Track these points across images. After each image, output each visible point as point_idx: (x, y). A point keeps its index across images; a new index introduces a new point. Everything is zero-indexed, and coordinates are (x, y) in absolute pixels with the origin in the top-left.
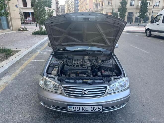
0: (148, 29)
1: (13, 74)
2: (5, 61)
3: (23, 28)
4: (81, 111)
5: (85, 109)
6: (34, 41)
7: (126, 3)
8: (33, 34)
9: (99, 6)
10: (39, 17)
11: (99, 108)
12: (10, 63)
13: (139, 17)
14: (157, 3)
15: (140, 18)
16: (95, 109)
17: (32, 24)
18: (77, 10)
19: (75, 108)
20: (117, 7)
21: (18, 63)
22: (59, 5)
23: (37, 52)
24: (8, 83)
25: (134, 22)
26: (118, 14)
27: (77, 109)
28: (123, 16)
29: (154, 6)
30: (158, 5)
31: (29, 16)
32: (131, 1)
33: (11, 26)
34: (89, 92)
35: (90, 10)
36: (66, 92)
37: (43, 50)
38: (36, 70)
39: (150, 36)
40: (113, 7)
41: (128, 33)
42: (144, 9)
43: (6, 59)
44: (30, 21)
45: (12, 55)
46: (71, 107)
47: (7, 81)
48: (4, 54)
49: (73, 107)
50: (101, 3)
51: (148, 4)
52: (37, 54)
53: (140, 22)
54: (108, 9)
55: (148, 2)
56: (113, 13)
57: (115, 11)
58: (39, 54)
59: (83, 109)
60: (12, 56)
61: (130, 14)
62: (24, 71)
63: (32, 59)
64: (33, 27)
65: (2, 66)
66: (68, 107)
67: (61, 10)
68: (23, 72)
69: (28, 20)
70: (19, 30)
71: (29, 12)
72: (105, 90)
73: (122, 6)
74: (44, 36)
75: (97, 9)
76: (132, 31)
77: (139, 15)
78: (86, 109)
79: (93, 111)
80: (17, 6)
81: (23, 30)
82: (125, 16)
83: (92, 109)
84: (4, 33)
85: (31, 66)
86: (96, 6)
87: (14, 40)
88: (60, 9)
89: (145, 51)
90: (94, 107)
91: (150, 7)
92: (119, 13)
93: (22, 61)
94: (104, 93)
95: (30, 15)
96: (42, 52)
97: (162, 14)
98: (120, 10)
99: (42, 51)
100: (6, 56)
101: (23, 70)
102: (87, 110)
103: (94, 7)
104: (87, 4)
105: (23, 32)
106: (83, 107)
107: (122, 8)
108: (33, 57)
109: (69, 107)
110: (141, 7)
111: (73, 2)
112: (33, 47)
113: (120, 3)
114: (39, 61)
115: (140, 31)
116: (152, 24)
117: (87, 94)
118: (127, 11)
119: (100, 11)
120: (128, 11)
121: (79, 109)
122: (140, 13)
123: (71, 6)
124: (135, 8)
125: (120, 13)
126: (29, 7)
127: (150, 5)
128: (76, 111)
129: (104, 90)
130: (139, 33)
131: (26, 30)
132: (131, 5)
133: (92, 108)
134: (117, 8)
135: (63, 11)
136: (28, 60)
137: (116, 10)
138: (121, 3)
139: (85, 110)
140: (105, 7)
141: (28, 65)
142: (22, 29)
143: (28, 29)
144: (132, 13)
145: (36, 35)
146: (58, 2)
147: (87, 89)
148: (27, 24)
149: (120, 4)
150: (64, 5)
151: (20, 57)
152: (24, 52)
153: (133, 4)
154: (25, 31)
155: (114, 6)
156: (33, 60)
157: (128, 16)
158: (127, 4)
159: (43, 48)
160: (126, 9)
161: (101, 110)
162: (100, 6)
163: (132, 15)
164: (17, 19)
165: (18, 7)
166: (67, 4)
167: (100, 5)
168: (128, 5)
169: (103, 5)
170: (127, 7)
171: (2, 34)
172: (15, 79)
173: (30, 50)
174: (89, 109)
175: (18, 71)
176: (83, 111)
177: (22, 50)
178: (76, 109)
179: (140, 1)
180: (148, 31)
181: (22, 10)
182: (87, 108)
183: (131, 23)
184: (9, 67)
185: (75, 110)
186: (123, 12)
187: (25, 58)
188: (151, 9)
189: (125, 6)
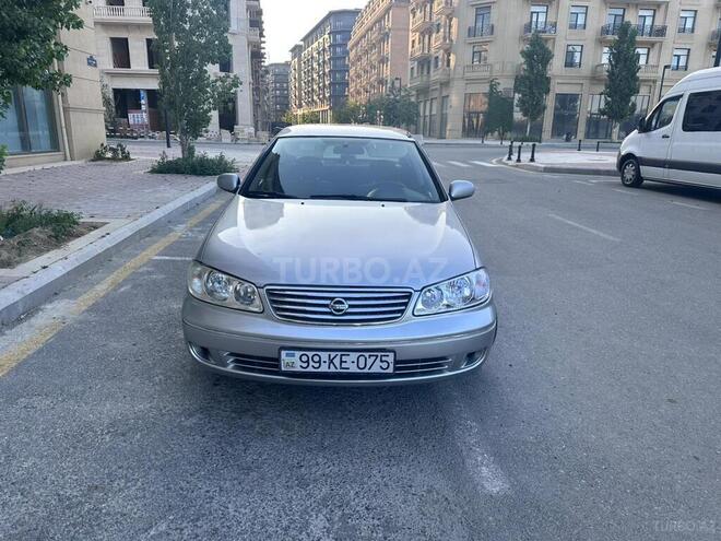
0: (630, 156)
1: (85, 296)
2: (54, 254)
3: (114, 147)
4: (324, 368)
5: (337, 361)
6: (158, 195)
7: (546, 57)
8: (154, 171)
9: (432, 69)
10: (181, 104)
11: (384, 359)
12: (72, 258)
13: (602, 112)
14: (679, 56)
15: (610, 117)
16: (370, 361)
17: (148, 140)
18: (339, 84)
19: (305, 358)
20: (510, 70)
21: (101, 262)
22: (267, 63)
23: (171, 231)
24: (68, 322)
25: (581, 135)
26: (516, 102)
27: (311, 363)
28: (534, 109)
29: (666, 67)
30: (682, 63)
31: (138, 107)
32: (570, 48)
33: (66, 138)
34: (350, 306)
35: (397, 85)
36: (279, 309)
37: (196, 226)
38: (171, 285)
39: (637, 183)
40: (491, 71)
41: (547, 175)
42: (622, 79)
43: (57, 246)
44: (142, 126)
45: (78, 236)
46: (293, 355)
47: (62, 314)
48: (48, 230)
49: (298, 354)
50: (440, 57)
51: (642, 61)
52: (172, 237)
53: (608, 135)
54: (470, 81)
55: (640, 51)
56: (493, 95)
57: (500, 88)
58: (180, 237)
59: (331, 361)
60: (77, 240)
61: (567, 102)
62: (122, 289)
63: (153, 252)
64: (154, 148)
65: (44, 268)
66: (283, 353)
67: (271, 86)
68: (119, 291)
69: (131, 121)
70: (99, 157)
71: (138, 91)
72: (406, 304)
73: (531, 67)
74: (201, 178)
75: (425, 78)
76: (564, 166)
77: (602, 106)
78: (341, 362)
79: (366, 371)
80: (92, 62)
81: (114, 159)
82: (545, 108)
83: (362, 365)
84: (38, 168)
85: (149, 273)
86: (422, 68)
87: (82, 191)
88: (270, 78)
89: (602, 234)
90: (367, 354)
91: (649, 75)
92: (517, 96)
93: (114, 259)
94: (402, 312)
95: (143, 102)
96: (190, 234)
97: (682, 96)
98: (520, 82)
99: (191, 231)
100: (56, 237)
101: (121, 285)
102: (344, 365)
103: (412, 72)
104: (383, 61)
105: (114, 163)
106: (332, 355)
107: (528, 78)
108: (155, 246)
109: (287, 355)
110: (611, 74)
111: (324, 50)
112: (157, 215)
113: (523, 53)
114: (179, 259)
115: (601, 168)
116: (643, 134)
117: (346, 314)
118: (551, 88)
119: (438, 87)
120: (557, 88)
121: (319, 362)
122: (609, 99)
123: (315, 65)
124: (585, 78)
125: (523, 95)
126: (139, 68)
127: (651, 62)
128: (310, 369)
129: (401, 304)
130: (597, 172)
131: (127, 158)
132: (569, 64)
133: (362, 360)
134: (507, 77)
135: (282, 89)
136: (137, 255)
137: (506, 85)
138: (527, 55)
139: (338, 366)
140: (460, 70)
141: (141, 270)
142: (109, 155)
143: (135, 154)
144: (574, 98)
145: (168, 176)
146: (263, 51)
147: (346, 299)
148: (128, 137)
149: (523, 60)
150: (287, 64)
151: (107, 243)
152: (120, 229)
153: (577, 61)
154: (120, 160)
155: (497, 67)
156: (157, 258)
157: (556, 109)
158: (551, 58)
159: (194, 221)
160: (548, 80)
161: (392, 366)
162: (436, 66)
163: (575, 107)
164: (90, 111)
165: (95, 65)
166: (299, 61)
167: (437, 63)
168: (556, 66)
169: (448, 65)
170: (549, 74)
171: (31, 168)
172: (93, 308)
173: (144, 222)
174: (351, 364)
175: (102, 289)
176: (333, 369)
177: (113, 223)
178: (308, 362)
179: (605, 50)
180: (628, 164)
181: (107, 80)
182: (344, 359)
183: (568, 140)
184: (68, 273)
185: (305, 365)
186: (533, 93)
187: (125, 251)
188: (655, 82)
189: (545, 66)
